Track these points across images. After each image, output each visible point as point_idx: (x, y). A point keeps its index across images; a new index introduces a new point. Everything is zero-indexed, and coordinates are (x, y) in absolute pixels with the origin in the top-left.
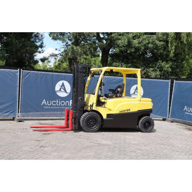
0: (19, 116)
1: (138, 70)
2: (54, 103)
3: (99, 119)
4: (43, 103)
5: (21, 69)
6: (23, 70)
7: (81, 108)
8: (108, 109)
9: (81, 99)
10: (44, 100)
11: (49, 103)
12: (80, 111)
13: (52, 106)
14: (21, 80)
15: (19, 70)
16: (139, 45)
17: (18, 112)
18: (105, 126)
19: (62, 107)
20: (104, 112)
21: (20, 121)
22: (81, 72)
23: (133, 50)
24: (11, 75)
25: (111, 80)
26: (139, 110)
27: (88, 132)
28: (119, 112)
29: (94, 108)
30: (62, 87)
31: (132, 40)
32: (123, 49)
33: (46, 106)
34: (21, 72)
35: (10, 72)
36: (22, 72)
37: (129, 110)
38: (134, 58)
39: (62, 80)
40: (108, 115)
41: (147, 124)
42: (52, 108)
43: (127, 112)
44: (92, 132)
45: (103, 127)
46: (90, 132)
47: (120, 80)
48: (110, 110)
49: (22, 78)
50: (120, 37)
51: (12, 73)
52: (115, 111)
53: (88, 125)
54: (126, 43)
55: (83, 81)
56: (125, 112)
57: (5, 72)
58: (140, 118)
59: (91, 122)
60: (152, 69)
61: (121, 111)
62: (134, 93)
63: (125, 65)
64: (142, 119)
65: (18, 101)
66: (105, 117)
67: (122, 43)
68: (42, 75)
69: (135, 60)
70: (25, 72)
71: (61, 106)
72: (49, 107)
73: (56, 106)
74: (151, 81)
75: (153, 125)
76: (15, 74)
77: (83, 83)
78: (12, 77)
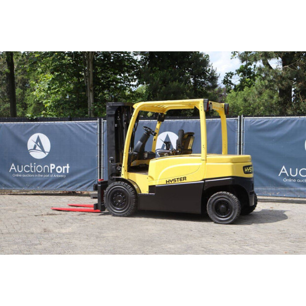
5: (102, 119)
14: (102, 134)
26: (205, 178)
28: (165, 183)
34: (102, 124)
35: (87, 124)
36: (103, 122)
37: (185, 178)
43: (179, 182)
44: (120, 216)
45: (139, 208)
46: (117, 216)
47: (280, 122)
48: (152, 178)
49: (103, 132)
51: (90, 126)
52: (159, 181)
53: (114, 204)
55: (113, 129)
56: (177, 182)
57: (81, 125)
61: (169, 181)
64: (212, 196)
65: (98, 167)
66: (144, 190)
76: (93, 126)
77: (114, 134)
78: (90, 131)
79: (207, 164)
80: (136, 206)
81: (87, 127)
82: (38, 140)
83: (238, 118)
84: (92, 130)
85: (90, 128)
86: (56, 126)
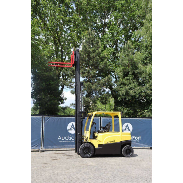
0: (42, 148)
1: (119, 113)
2: (67, 138)
3: (92, 148)
4: (59, 138)
6: (45, 116)
7: (79, 141)
8: (99, 141)
9: (80, 135)
10: (60, 137)
11: (63, 139)
12: (79, 143)
13: (65, 140)
15: (42, 116)
16: (135, 94)
17: (42, 146)
18: (97, 153)
19: (73, 141)
20: (96, 143)
21: (42, 152)
22: (79, 116)
23: (130, 98)
24: (36, 120)
25: (108, 121)
26: (122, 140)
27: (85, 158)
28: (106, 143)
29: (89, 140)
30: (72, 126)
31: (129, 91)
32: (123, 97)
33: (61, 141)
34: (44, 118)
37: (114, 141)
38: (132, 103)
39: (72, 122)
40: (99, 145)
41: (128, 151)
42: (65, 142)
43: (112, 142)
44: (88, 158)
45: (95, 154)
46: (86, 158)
48: (100, 141)
49: (44, 122)
50: (120, 89)
51: (38, 119)
52: (104, 142)
53: (84, 153)
54: (125, 93)
55: (81, 122)
58: (122, 147)
59: (87, 150)
60: (147, 111)
61: (108, 142)
62: (126, 129)
63: (126, 109)
64: (124, 147)
65: (41, 137)
66: (96, 146)
67: (121, 93)
68: (58, 119)
69: (133, 105)
71: (71, 140)
72: (63, 141)
73: (68, 140)
74: (138, 120)
75: (133, 151)
76: (40, 119)
77: (81, 124)
78: (38, 121)
79: (122, 135)
80: (94, 153)
83: (100, 117)
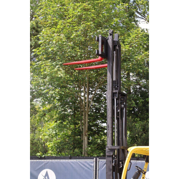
5: (98, 158)
6: (99, 159)
14: (97, 171)
24: (86, 166)
34: (98, 162)
35: (86, 162)
36: (99, 161)
49: (98, 169)
57: (81, 163)
70: (102, 161)
76: (91, 164)
78: (88, 168)
81: (86, 164)
82: (47, 174)
84: (89, 167)
85: (88, 166)
86: (61, 163)
